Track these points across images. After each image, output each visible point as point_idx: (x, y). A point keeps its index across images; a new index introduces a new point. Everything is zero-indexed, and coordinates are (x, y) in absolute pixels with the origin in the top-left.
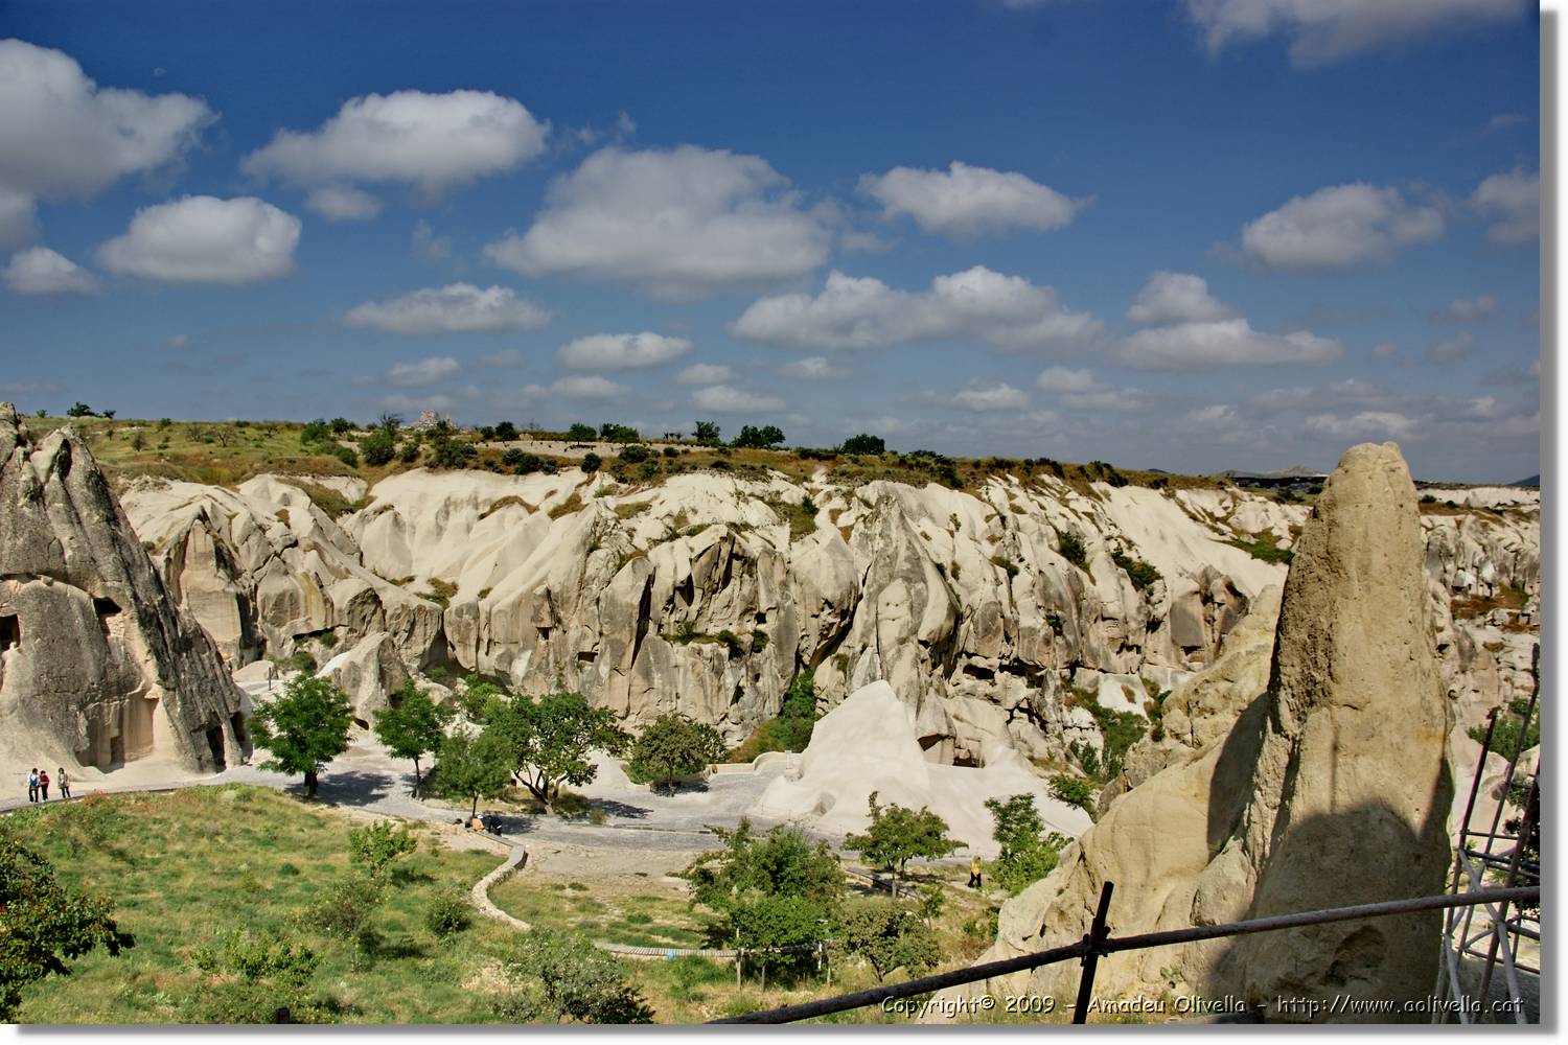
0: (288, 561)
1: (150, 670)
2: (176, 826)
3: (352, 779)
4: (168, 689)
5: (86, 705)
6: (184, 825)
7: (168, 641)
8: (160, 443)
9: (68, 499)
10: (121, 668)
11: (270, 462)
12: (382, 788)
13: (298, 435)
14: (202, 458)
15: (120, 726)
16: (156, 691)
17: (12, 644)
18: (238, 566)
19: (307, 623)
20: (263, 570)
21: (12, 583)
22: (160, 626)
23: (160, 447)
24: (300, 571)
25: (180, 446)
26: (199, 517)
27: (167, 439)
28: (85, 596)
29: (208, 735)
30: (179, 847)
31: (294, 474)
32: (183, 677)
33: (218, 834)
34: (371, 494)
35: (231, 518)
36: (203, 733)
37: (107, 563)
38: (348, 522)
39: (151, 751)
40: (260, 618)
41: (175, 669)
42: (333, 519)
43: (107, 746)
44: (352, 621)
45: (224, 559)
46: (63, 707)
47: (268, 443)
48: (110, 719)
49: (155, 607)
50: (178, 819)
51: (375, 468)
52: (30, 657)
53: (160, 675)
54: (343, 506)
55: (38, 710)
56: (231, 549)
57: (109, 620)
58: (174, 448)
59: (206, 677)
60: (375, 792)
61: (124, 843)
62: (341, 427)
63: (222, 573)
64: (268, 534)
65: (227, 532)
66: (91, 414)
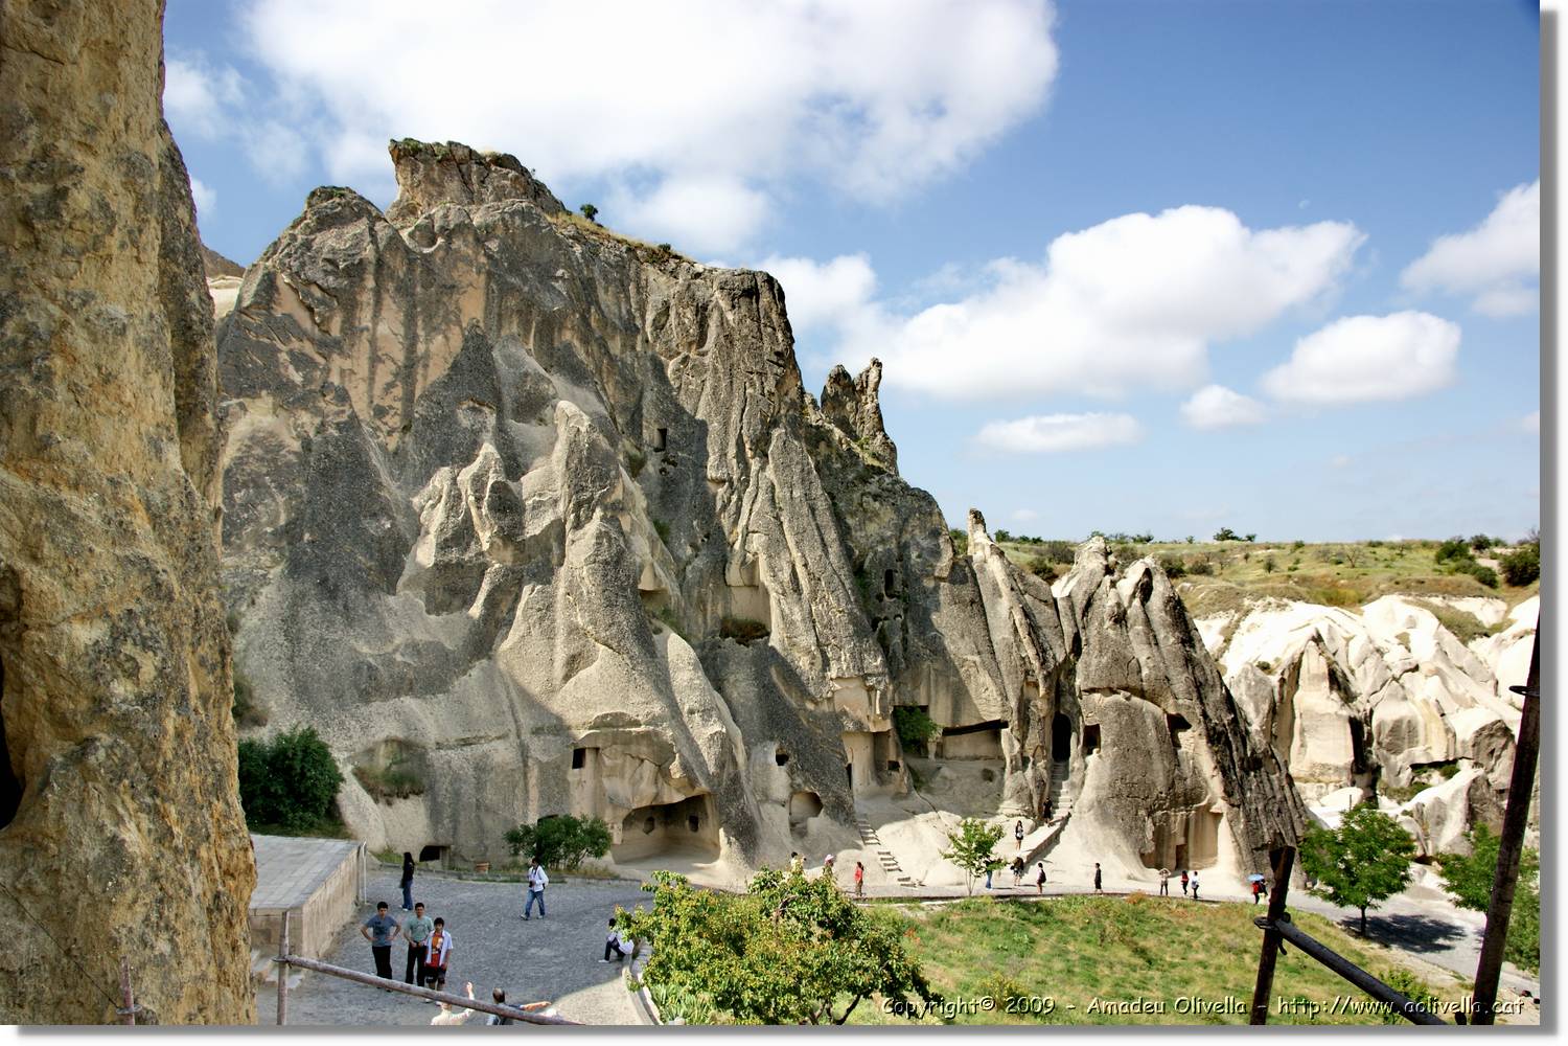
0: (1407, 686)
1: (1215, 785)
2: (1206, 936)
3: (1417, 922)
4: (1233, 805)
5: (1155, 811)
6: (1214, 937)
7: (1236, 759)
8: (1291, 565)
9: (1148, 622)
10: (1188, 781)
11: (1397, 583)
12: (1450, 939)
13: (1432, 554)
14: (1329, 580)
15: (1186, 835)
16: (1221, 805)
17: (1095, 751)
18: (1353, 689)
19: (1426, 752)
20: (1380, 694)
21: (1097, 696)
22: (1228, 744)
23: (1290, 569)
24: (1419, 697)
25: (1310, 568)
26: (1314, 639)
27: (1298, 562)
28: (1158, 711)
29: (1272, 855)
30: (1201, 956)
31: (1422, 595)
32: (1248, 795)
33: (1246, 951)
34: (1511, 616)
35: (1348, 640)
36: (1266, 853)
37: (1180, 681)
38: (1480, 646)
39: (1214, 863)
40: (1375, 744)
41: (1241, 786)
42: (1464, 643)
43: (1173, 852)
44: (1477, 754)
45: (1338, 682)
46: (1133, 812)
47: (1399, 563)
48: (1177, 827)
49: (1224, 725)
50: (1211, 930)
51: (1516, 589)
52: (1108, 762)
53: (1225, 791)
54: (1476, 630)
55: (1111, 811)
56: (1347, 672)
57: (1181, 735)
58: (1304, 569)
59: (1274, 797)
60: (1441, 941)
61: (1150, 943)
62: (1481, 544)
63: (1335, 695)
64: (1386, 657)
65: (1344, 655)
66: (1233, 538)
